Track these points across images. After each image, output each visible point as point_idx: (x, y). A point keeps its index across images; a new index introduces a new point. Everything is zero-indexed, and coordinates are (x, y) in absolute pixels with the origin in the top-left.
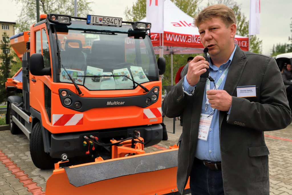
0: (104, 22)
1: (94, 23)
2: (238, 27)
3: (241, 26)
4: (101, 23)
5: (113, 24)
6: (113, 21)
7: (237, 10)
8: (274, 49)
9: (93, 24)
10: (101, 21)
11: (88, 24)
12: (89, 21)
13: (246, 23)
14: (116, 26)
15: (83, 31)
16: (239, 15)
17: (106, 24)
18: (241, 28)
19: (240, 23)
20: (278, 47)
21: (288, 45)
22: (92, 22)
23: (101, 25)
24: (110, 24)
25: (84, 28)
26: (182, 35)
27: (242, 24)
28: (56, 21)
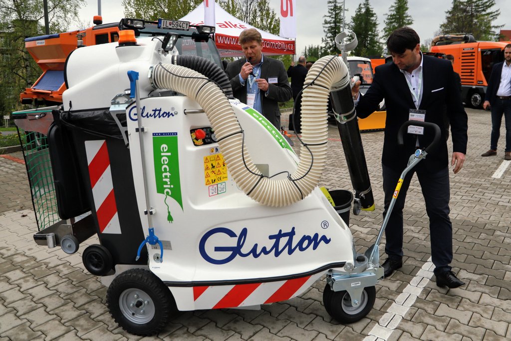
0: (173, 25)
1: (165, 26)
2: (267, 25)
3: (270, 24)
4: (171, 27)
5: (182, 28)
6: (181, 24)
7: (265, 4)
8: (306, 52)
9: (164, 28)
10: (170, 25)
11: (159, 27)
12: (160, 25)
13: (276, 20)
14: (184, 30)
15: (151, 35)
16: (268, 10)
17: (175, 27)
18: (270, 26)
19: (269, 20)
20: (310, 49)
21: (321, 48)
22: (162, 26)
23: (170, 29)
24: (179, 28)
25: (153, 32)
26: (233, 37)
27: (271, 22)
28: (132, 25)
